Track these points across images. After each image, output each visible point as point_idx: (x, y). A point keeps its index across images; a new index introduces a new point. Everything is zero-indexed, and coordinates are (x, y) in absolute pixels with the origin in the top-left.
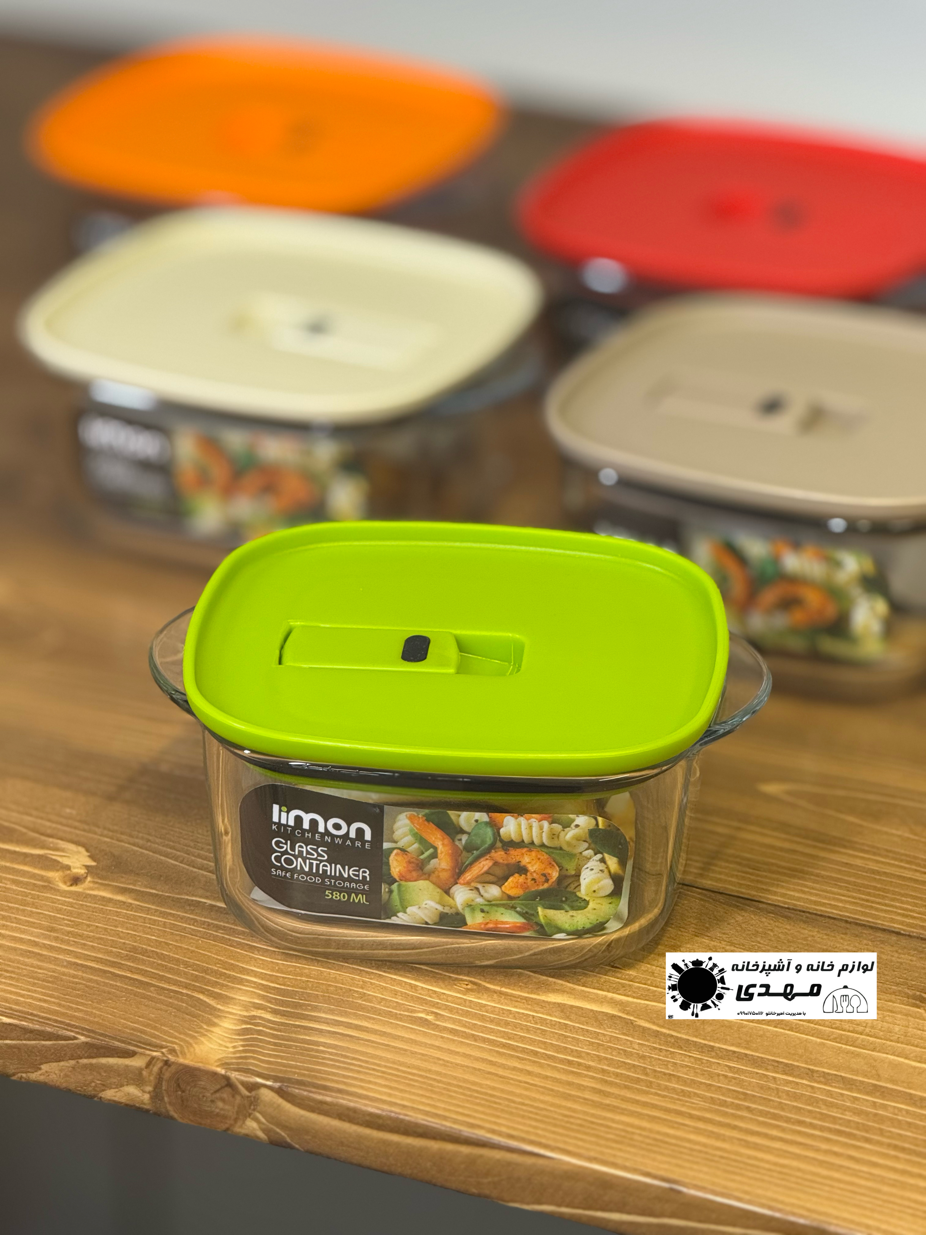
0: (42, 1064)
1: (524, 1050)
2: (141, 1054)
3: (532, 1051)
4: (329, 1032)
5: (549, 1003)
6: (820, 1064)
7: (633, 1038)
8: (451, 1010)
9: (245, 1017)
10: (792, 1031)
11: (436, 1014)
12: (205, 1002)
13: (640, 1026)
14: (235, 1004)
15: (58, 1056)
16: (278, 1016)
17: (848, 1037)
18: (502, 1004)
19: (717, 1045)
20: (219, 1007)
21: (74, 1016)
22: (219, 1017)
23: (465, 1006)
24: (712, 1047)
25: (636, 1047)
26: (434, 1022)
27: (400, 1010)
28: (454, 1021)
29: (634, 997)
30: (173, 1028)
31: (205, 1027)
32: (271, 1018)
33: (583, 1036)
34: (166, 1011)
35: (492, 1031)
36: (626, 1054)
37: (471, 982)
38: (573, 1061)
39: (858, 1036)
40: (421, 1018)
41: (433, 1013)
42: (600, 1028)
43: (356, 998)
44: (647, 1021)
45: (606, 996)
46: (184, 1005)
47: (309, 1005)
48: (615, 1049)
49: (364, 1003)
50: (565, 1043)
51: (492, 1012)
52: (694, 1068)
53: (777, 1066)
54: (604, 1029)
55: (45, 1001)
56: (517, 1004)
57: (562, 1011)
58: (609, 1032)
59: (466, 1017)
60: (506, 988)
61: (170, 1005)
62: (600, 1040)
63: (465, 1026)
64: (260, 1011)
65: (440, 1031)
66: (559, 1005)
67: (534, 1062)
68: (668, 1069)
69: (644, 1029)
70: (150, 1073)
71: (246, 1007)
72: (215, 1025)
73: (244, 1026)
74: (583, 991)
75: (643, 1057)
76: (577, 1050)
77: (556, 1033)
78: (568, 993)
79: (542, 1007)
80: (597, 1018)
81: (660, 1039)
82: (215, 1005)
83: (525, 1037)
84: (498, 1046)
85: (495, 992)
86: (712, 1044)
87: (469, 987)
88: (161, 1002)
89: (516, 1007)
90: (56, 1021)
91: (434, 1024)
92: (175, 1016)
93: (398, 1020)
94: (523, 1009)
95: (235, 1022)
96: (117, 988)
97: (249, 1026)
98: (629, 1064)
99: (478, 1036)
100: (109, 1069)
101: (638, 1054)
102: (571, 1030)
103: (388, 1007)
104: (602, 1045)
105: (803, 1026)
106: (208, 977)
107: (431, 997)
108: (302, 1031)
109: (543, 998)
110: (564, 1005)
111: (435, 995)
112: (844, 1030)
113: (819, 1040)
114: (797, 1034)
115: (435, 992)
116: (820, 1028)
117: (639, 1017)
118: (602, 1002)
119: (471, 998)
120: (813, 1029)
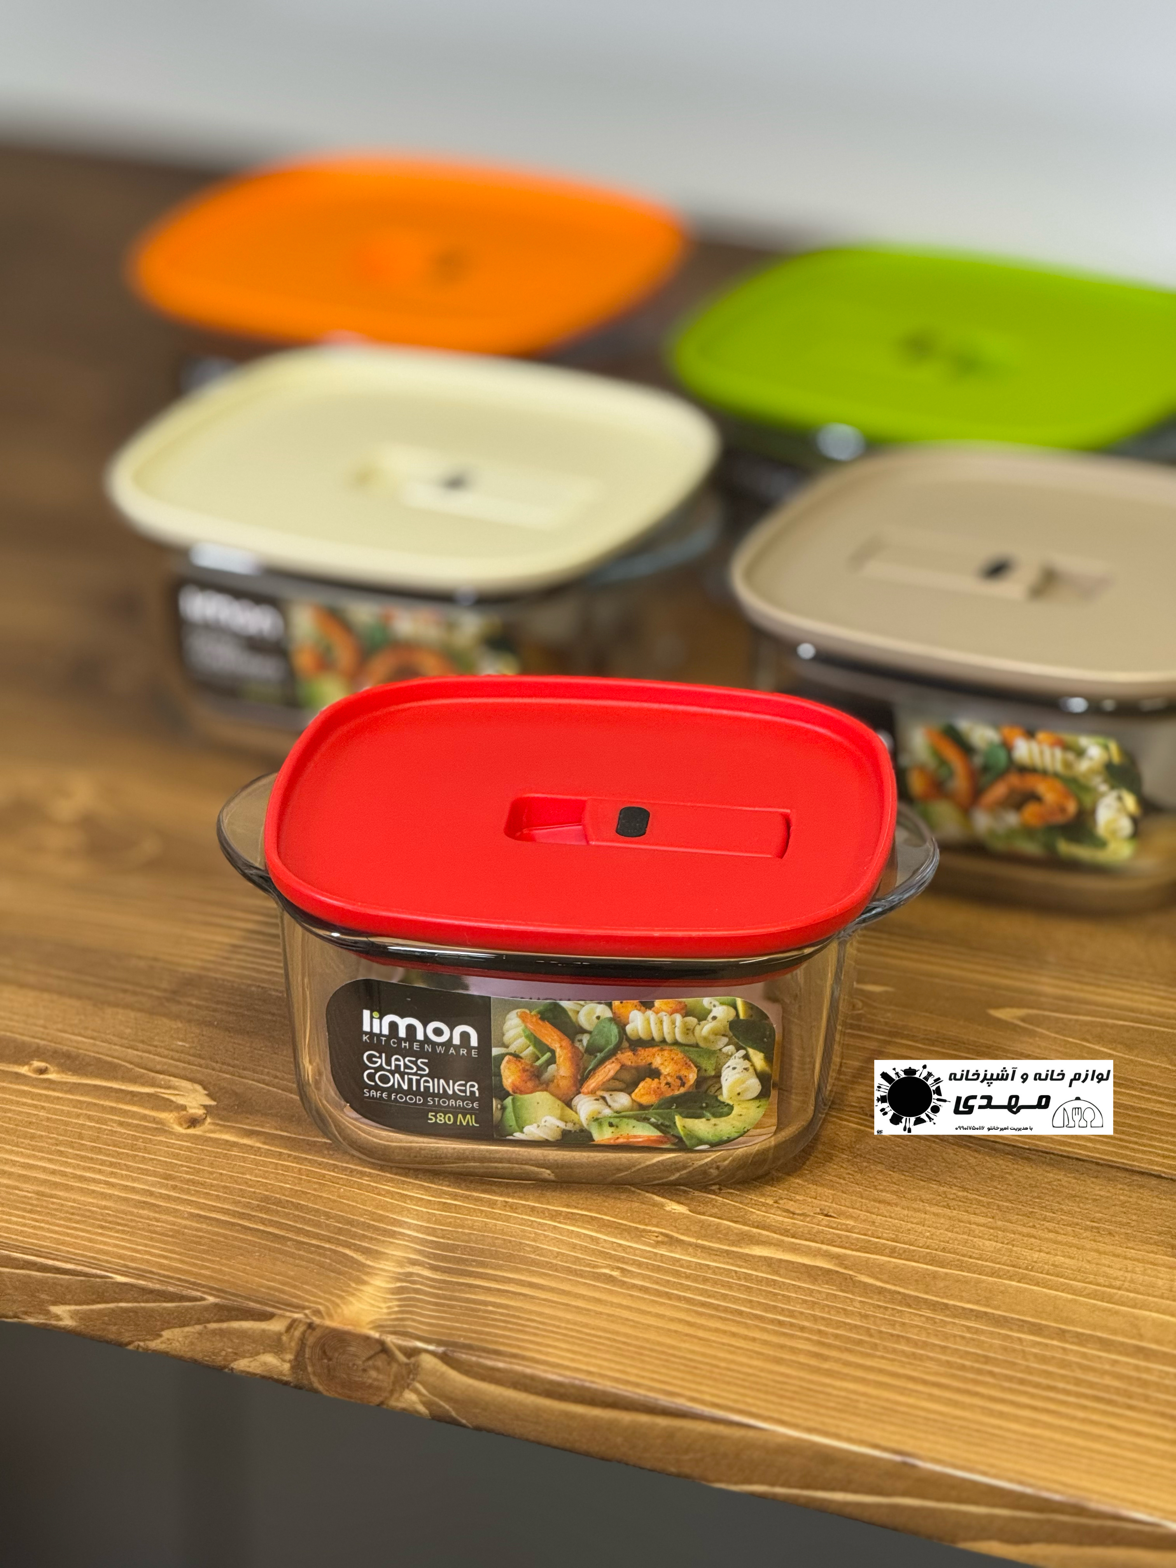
0: (162, 1330)
1: (726, 1310)
2: (281, 1317)
3: (736, 1310)
4: (499, 1290)
5: (753, 1256)
6: (1072, 1322)
7: (853, 1294)
8: (640, 1265)
9: (399, 1273)
10: (1039, 1286)
11: (623, 1270)
12: (352, 1257)
13: (860, 1282)
14: (387, 1260)
15: (182, 1320)
16: (439, 1273)
17: (1104, 1293)
18: (699, 1258)
19: (951, 1302)
20: (369, 1263)
21: (200, 1274)
22: (368, 1274)
23: (655, 1260)
24: (946, 1305)
25: (858, 1305)
26: (620, 1278)
27: (580, 1265)
28: (644, 1277)
29: (852, 1250)
30: (316, 1287)
31: (353, 1285)
32: (429, 1275)
33: (796, 1292)
34: (307, 1268)
35: (688, 1288)
36: (846, 1312)
37: (663, 1234)
38: (783, 1321)
39: (1115, 1291)
40: (605, 1274)
41: (618, 1268)
42: (814, 1284)
43: (529, 1252)
44: (868, 1275)
45: (820, 1249)
46: (328, 1261)
47: (474, 1261)
48: (833, 1307)
49: (538, 1257)
50: (774, 1301)
51: (688, 1267)
52: (926, 1329)
53: (1022, 1325)
54: (819, 1285)
55: (166, 1257)
56: (716, 1258)
57: (769, 1265)
58: (826, 1289)
59: (657, 1273)
60: (703, 1240)
61: (311, 1261)
62: (814, 1297)
63: (657, 1283)
64: (417, 1267)
65: (628, 1289)
66: (765, 1259)
67: (738, 1322)
68: (894, 1329)
69: (865, 1284)
70: (291, 1339)
71: (400, 1263)
72: (365, 1283)
73: (399, 1284)
74: (794, 1241)
75: (866, 1317)
76: (788, 1309)
77: (764, 1291)
78: (775, 1245)
79: (746, 1261)
80: (811, 1273)
81: (885, 1297)
82: (364, 1261)
83: (727, 1295)
84: (695, 1305)
85: (691, 1244)
86: (945, 1301)
87: (660, 1239)
88: (301, 1258)
89: (715, 1261)
90: (179, 1280)
91: (621, 1281)
92: (318, 1273)
93: (577, 1277)
94: (724, 1263)
95: (388, 1279)
96: (250, 1243)
97: (404, 1284)
98: (849, 1324)
99: (672, 1294)
100: (242, 1334)
101: (860, 1313)
102: (780, 1287)
103: (566, 1262)
104: (818, 1303)
105: (1050, 1280)
106: (354, 1229)
107: (615, 1250)
108: (467, 1289)
109: (746, 1251)
110: (771, 1258)
111: (620, 1249)
112: (1098, 1285)
113: (1070, 1296)
114: (1044, 1290)
115: (620, 1245)
116: (1071, 1282)
117: (859, 1271)
118: (815, 1256)
119: (662, 1251)
120: (1062, 1284)
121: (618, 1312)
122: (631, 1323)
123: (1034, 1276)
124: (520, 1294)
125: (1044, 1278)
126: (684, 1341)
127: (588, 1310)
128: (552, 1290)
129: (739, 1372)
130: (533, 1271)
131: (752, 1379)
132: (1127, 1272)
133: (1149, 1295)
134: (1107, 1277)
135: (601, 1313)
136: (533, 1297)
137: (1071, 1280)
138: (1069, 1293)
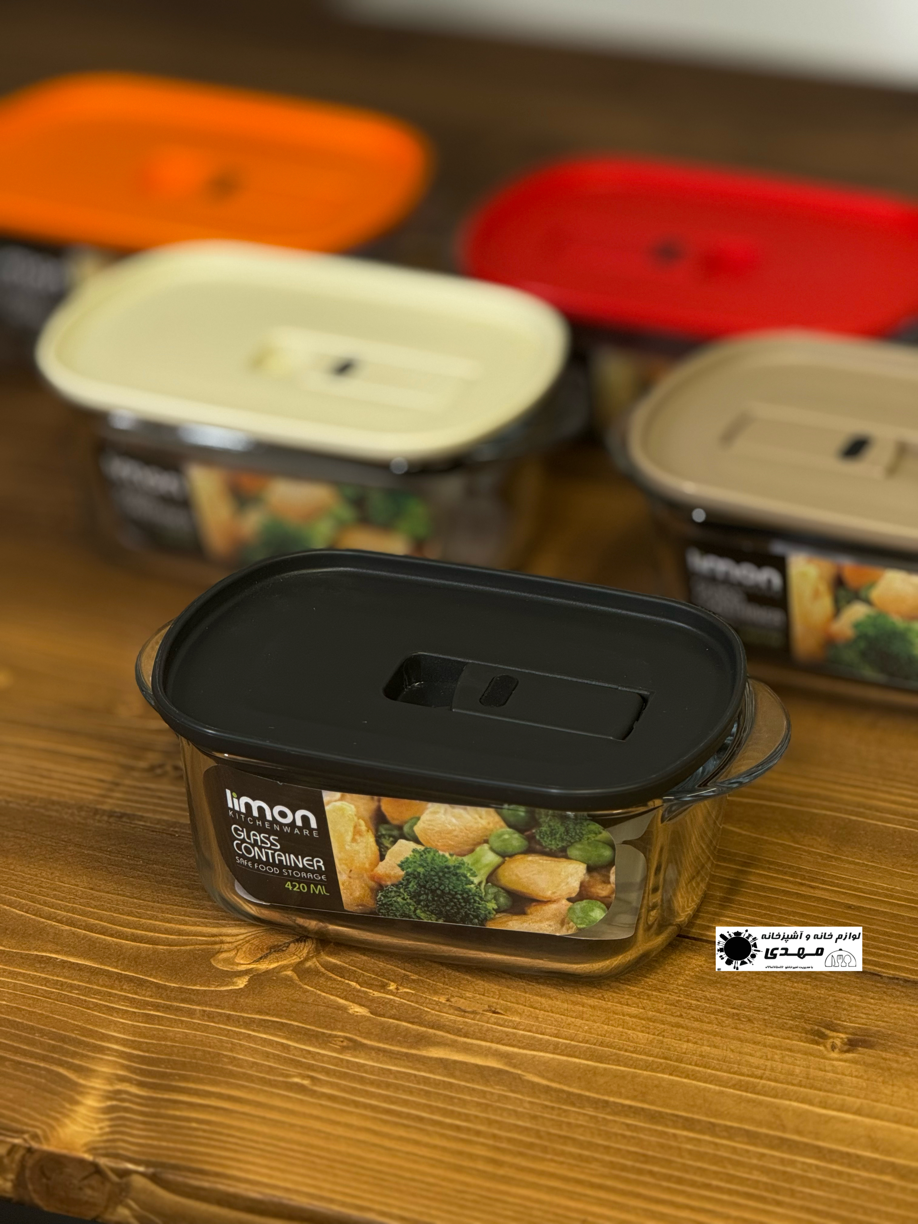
5: (430, 1059)
6: (721, 1116)
7: (521, 1094)
8: (327, 1071)
10: (689, 1078)
11: (313, 1078)
12: (62, 1074)
13: (527, 1081)
14: (98, 1077)
17: (747, 1083)
18: (381, 1063)
19: (610, 1099)
20: (80, 1080)
22: (81, 1093)
23: (340, 1065)
27: (273, 1074)
29: (520, 1048)
31: (68, 1106)
33: (470, 1094)
34: (24, 1088)
36: (516, 1113)
37: (346, 1038)
39: (758, 1080)
40: (295, 1083)
41: (309, 1076)
42: (487, 1085)
43: (226, 1063)
44: (536, 1074)
45: (490, 1048)
47: (176, 1074)
48: (505, 1108)
49: (234, 1068)
54: (491, 1086)
58: (497, 1090)
59: (344, 1080)
60: (384, 1043)
61: (28, 1082)
62: (487, 1098)
63: (344, 1091)
65: (317, 1096)
66: (440, 1060)
68: (561, 1127)
69: (534, 1084)
72: (78, 1103)
74: (465, 1043)
75: (535, 1117)
77: (442, 1093)
78: (449, 1046)
79: (423, 1062)
80: (482, 1073)
81: (552, 1095)
82: (77, 1077)
83: (407, 1100)
84: (380, 1111)
85: (372, 1048)
86: (606, 1098)
87: (345, 1044)
88: (18, 1076)
89: (395, 1065)
91: (310, 1089)
94: (403, 1066)
99: (358, 1100)
101: (529, 1113)
102: (456, 1089)
103: (260, 1072)
105: (699, 1072)
106: (66, 1046)
107: (305, 1058)
109: (424, 1053)
110: (447, 1060)
111: (309, 1056)
112: (742, 1074)
113: (717, 1088)
114: (694, 1082)
115: (309, 1052)
116: (719, 1073)
117: (526, 1070)
118: (486, 1056)
119: (347, 1057)
120: (711, 1075)
123: (684, 1068)
125: (693, 1070)
132: (768, 1060)
133: (788, 1083)
134: (751, 1066)
137: (717, 1070)
138: (716, 1085)
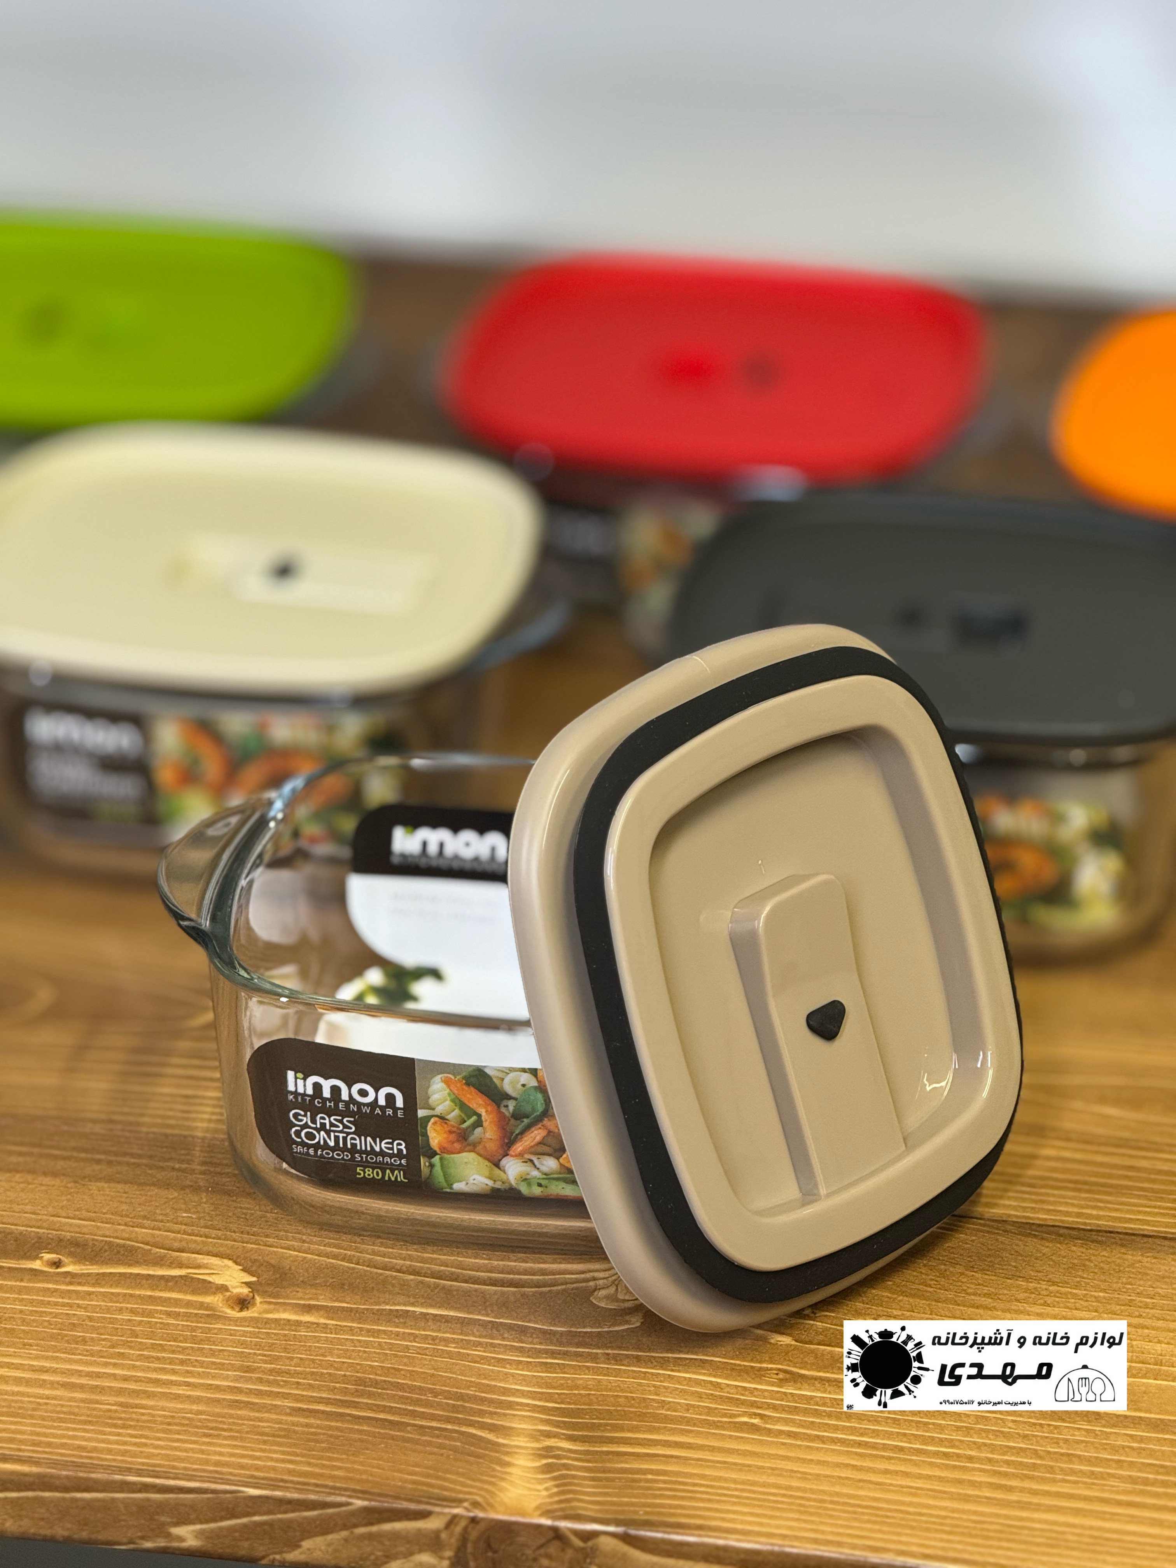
0: (303, 1539)
2: (439, 1514)
4: (648, 1455)
8: (774, 1408)
9: (540, 1449)
11: (762, 1416)
12: (481, 1437)
14: (519, 1435)
15: (324, 1527)
16: (580, 1442)
20: (501, 1441)
22: (507, 1454)
23: (789, 1402)
26: (763, 1426)
27: (716, 1417)
28: (786, 1421)
30: (462, 1475)
31: (499, 1468)
32: (571, 1447)
34: (442, 1455)
35: (834, 1428)
37: (779, 1370)
40: (745, 1424)
46: (460, 1444)
47: (605, 1424)
49: (670, 1413)
51: (825, 1405)
59: (796, 1415)
63: (802, 1426)
64: (554, 1440)
65: (774, 1436)
70: (451, 1535)
71: (532, 1436)
72: (508, 1464)
73: (545, 1461)
82: (496, 1440)
85: (814, 1378)
87: (779, 1376)
88: (430, 1444)
91: (765, 1429)
92: (455, 1460)
93: (720, 1430)
95: (531, 1457)
96: (369, 1433)
97: (550, 1461)
100: (395, 1536)
103: (701, 1415)
106: (468, 1405)
108: (615, 1458)
115: (744, 1388)
121: (781, 1464)
122: (799, 1475)
124: (672, 1456)
126: (861, 1488)
127: (749, 1466)
128: (701, 1448)
129: (931, 1515)
130: (672, 1429)
131: (949, 1521)
135: (763, 1467)
136: (686, 1459)
